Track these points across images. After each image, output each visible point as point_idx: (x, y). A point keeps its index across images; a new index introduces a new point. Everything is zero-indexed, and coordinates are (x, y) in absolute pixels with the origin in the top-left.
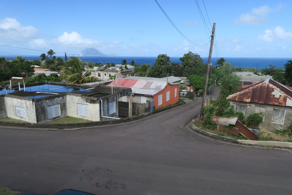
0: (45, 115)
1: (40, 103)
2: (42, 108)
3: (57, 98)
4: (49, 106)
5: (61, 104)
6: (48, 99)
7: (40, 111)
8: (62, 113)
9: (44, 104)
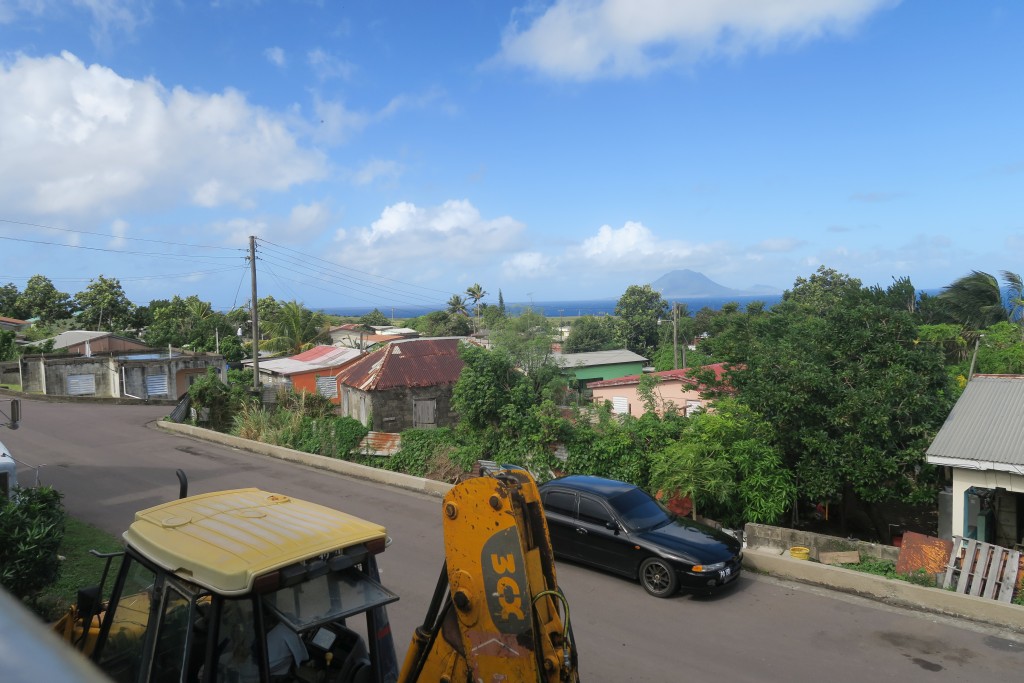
0: (62, 387)
1: (54, 368)
2: (57, 376)
3: (88, 365)
4: (72, 375)
5: (96, 374)
6: (70, 364)
7: (53, 379)
8: (97, 389)
9: (61, 371)
